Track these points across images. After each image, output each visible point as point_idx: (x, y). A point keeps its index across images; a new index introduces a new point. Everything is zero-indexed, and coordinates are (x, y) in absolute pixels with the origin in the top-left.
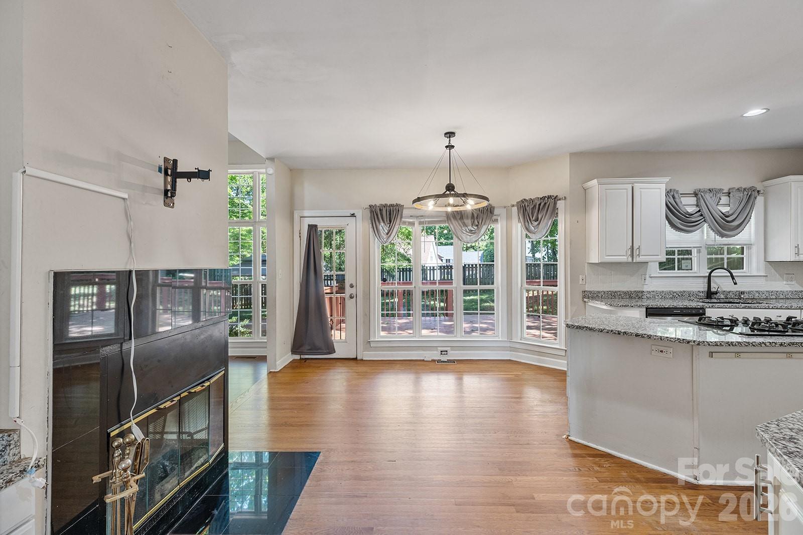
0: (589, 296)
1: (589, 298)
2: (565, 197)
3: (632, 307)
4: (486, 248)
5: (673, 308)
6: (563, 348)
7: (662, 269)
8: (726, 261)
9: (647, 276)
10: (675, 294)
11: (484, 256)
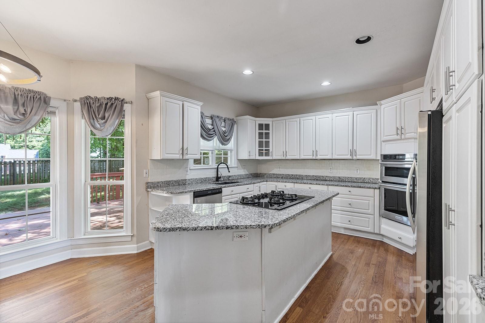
0: (151, 186)
1: (151, 188)
2: (131, 101)
3: (186, 192)
4: (42, 148)
5: (208, 190)
6: (129, 235)
7: (195, 163)
8: (223, 159)
9: (188, 169)
10: (202, 180)
11: (40, 154)
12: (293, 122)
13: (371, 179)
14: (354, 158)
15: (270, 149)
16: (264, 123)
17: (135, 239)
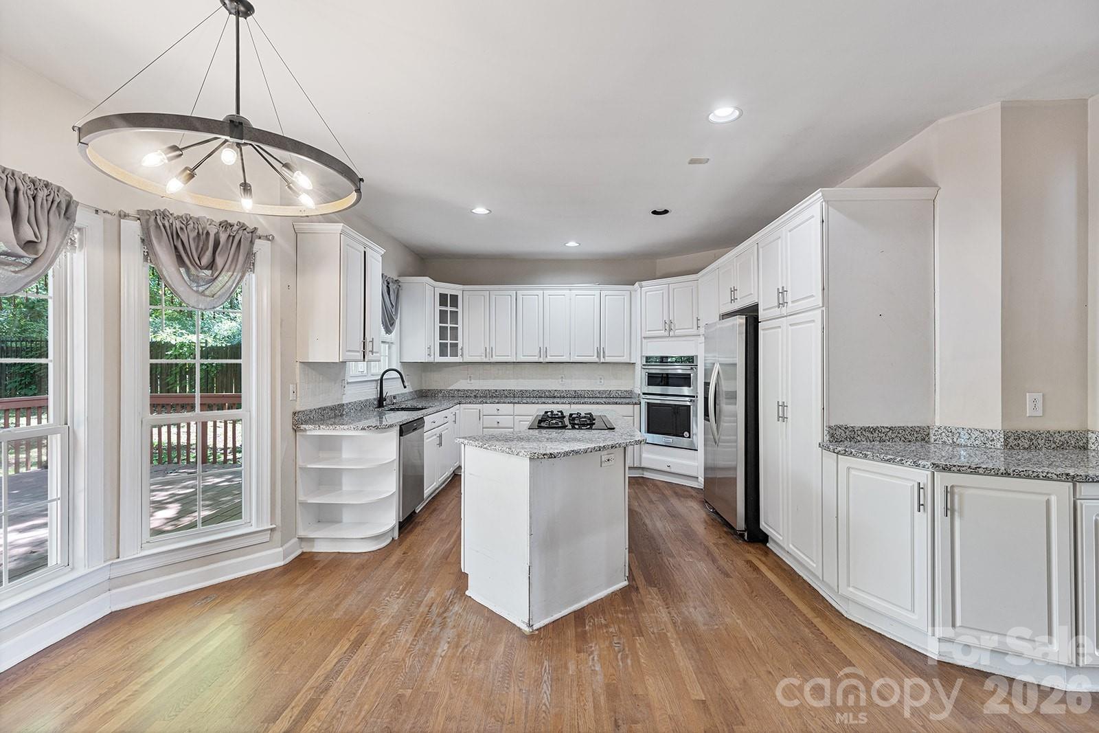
2: (271, 235)
6: (266, 528)
9: (346, 382)
10: (362, 405)
12: (503, 295)
13: (619, 393)
14: (602, 360)
15: (460, 342)
16: (449, 292)
17: (277, 535)
